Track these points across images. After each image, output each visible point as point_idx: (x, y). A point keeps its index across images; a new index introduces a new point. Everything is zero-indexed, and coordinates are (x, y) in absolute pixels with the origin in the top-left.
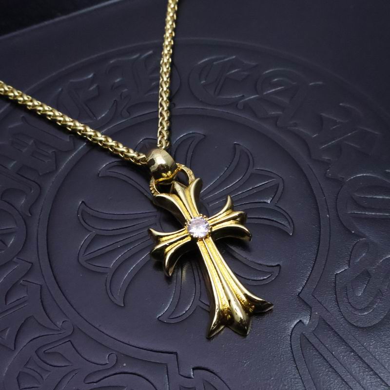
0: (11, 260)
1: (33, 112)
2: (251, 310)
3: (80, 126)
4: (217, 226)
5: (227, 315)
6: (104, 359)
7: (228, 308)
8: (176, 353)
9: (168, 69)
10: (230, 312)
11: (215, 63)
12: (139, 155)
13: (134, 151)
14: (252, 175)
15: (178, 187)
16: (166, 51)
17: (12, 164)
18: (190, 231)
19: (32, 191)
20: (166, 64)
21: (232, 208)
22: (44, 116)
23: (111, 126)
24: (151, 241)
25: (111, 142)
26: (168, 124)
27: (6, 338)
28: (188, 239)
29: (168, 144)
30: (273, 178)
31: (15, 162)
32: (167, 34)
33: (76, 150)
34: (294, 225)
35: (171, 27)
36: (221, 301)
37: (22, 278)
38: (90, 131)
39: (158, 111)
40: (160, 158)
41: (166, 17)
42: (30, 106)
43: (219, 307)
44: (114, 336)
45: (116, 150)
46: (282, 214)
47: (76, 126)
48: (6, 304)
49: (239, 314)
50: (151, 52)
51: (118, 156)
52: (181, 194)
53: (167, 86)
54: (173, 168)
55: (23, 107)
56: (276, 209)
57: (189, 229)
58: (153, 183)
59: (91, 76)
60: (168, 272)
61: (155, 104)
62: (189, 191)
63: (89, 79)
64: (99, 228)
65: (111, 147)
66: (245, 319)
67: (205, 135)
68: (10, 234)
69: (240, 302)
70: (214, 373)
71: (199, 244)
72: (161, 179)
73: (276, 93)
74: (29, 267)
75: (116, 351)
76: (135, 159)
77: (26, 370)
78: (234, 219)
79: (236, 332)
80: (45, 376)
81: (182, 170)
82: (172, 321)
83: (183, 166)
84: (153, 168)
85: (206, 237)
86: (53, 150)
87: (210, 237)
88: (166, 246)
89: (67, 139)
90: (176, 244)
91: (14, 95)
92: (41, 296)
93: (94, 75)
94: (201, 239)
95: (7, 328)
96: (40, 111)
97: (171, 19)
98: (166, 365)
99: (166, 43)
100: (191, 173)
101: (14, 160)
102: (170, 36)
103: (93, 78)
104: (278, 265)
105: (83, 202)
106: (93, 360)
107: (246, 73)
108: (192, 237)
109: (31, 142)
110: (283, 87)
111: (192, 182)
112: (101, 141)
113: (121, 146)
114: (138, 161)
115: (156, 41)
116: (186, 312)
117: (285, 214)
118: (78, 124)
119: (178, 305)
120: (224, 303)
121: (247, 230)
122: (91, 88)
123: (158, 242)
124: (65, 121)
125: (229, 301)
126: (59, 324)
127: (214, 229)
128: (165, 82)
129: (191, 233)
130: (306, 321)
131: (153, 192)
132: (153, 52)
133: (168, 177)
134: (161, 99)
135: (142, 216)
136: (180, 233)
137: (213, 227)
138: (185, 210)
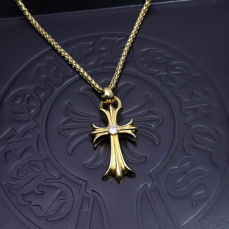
0: (30, 120)
1: (60, 54)
2: (125, 173)
3: (78, 66)
4: (122, 131)
5: (114, 172)
6: (55, 174)
7: (115, 169)
8: (86, 181)
9: (128, 49)
10: (115, 171)
11: (152, 52)
12: (100, 88)
13: (99, 85)
14: (149, 111)
15: (111, 108)
16: (129, 40)
17: (44, 76)
18: (109, 130)
19: (48, 91)
20: (127, 47)
21: (132, 125)
22: (64, 57)
23: (93, 70)
24: (92, 129)
25: (90, 78)
26: (118, 77)
27: (18, 153)
28: (107, 133)
29: (115, 86)
30: (159, 115)
31: (45, 76)
32: (133, 32)
33: (73, 77)
34: (160, 140)
35: (136, 28)
36: (112, 165)
37: (32, 129)
38: (82, 70)
39: (116, 69)
40: (108, 92)
41: (134, 27)
42: (59, 51)
43: (111, 167)
44: (63, 166)
45: (90, 82)
46: (156, 134)
47: (76, 66)
48: (22, 138)
49: (119, 173)
50: (123, 38)
51: (90, 85)
52: (111, 111)
53: (124, 58)
54: (112, 98)
55: (56, 50)
56: (155, 130)
57: (109, 129)
58: (102, 103)
59: (92, 43)
60: (94, 145)
61: (116, 65)
62: (116, 111)
63: (90, 44)
64: (72, 116)
65: (89, 80)
66: (121, 176)
67: (134, 86)
68: (33, 108)
69: (121, 168)
70: (100, 195)
71: (111, 137)
72: (105, 102)
73: (176, 74)
74: (37, 125)
75: (61, 172)
76: (98, 89)
77: (22, 169)
78: (132, 130)
79: (116, 181)
80: (29, 174)
81: (117, 101)
82: (90, 167)
83: (118, 98)
84: (103, 96)
85: (115, 135)
86: (63, 75)
87: (117, 135)
88: (97, 133)
89: (71, 71)
90: (101, 134)
91: (54, 44)
92: (38, 139)
93: (93, 43)
94: (113, 135)
95: (20, 149)
96: (63, 54)
97: (138, 24)
98: (81, 185)
99: (131, 36)
100: (121, 103)
101: (45, 75)
102: (134, 33)
103: (92, 44)
104: (146, 157)
105: (69, 102)
106: (51, 173)
107: (164, 61)
108: (109, 132)
109: (55, 68)
110: (180, 72)
111: (119, 107)
112: (85, 76)
113: (93, 81)
114: (99, 90)
115: (127, 33)
116: (97, 165)
117: (158, 135)
118: (77, 65)
119: (94, 161)
120: (114, 166)
121: (135, 137)
122: (90, 49)
123: (94, 131)
124: (72, 62)
125: (116, 166)
126: (42, 153)
128: (124, 55)
129: (109, 131)
130: (149, 186)
131: (100, 107)
132: (124, 38)
133: (109, 102)
134: (119, 63)
135: (93, 116)
136: (105, 129)
137: (120, 131)
138: (110, 120)
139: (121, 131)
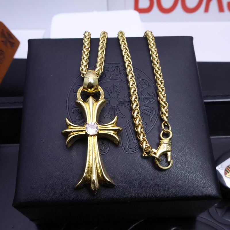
28: (84, 133)
62: (97, 104)
71: (89, 138)
81: (99, 92)
87: (96, 136)
88: (71, 132)
90: (77, 132)
94: (91, 136)
111: (101, 100)
121: (118, 139)
127: (100, 132)
129: (86, 130)
136: (82, 128)
137: (100, 131)
138: (89, 116)
139: (102, 131)
